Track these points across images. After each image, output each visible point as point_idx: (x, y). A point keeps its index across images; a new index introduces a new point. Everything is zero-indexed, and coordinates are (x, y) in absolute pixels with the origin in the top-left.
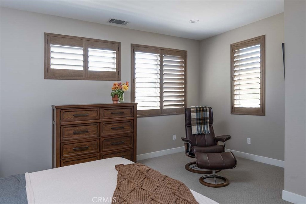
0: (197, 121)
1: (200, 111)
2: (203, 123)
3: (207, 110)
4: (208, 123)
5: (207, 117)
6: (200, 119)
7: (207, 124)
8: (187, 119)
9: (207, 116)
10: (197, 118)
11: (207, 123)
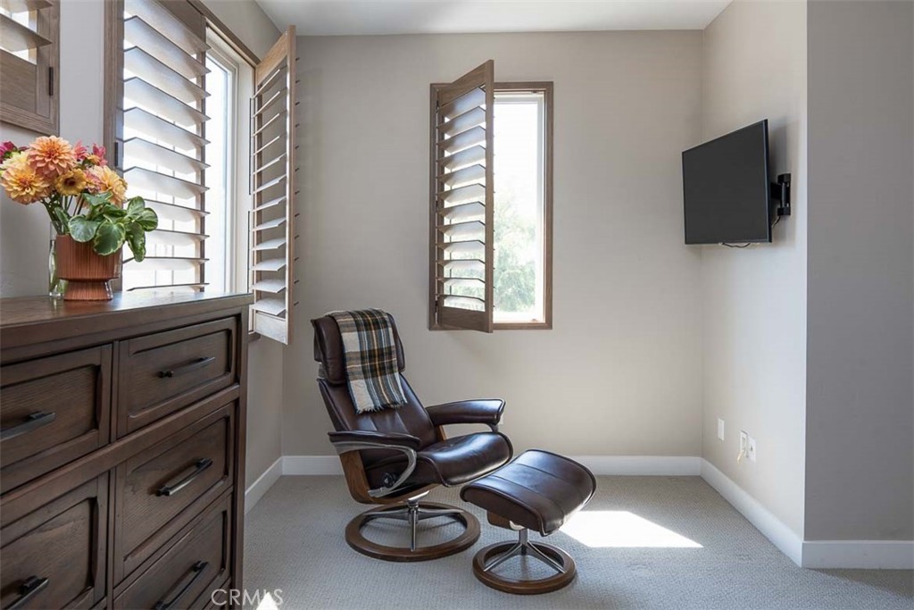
0: (362, 363)
1: (367, 326)
2: (380, 369)
3: (385, 322)
4: (394, 369)
5: (390, 348)
6: (372, 355)
7: (392, 372)
8: (328, 357)
9: (390, 343)
10: (362, 352)
11: (391, 367)
